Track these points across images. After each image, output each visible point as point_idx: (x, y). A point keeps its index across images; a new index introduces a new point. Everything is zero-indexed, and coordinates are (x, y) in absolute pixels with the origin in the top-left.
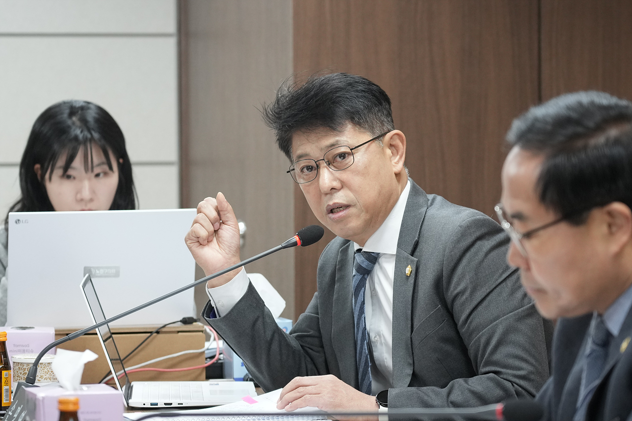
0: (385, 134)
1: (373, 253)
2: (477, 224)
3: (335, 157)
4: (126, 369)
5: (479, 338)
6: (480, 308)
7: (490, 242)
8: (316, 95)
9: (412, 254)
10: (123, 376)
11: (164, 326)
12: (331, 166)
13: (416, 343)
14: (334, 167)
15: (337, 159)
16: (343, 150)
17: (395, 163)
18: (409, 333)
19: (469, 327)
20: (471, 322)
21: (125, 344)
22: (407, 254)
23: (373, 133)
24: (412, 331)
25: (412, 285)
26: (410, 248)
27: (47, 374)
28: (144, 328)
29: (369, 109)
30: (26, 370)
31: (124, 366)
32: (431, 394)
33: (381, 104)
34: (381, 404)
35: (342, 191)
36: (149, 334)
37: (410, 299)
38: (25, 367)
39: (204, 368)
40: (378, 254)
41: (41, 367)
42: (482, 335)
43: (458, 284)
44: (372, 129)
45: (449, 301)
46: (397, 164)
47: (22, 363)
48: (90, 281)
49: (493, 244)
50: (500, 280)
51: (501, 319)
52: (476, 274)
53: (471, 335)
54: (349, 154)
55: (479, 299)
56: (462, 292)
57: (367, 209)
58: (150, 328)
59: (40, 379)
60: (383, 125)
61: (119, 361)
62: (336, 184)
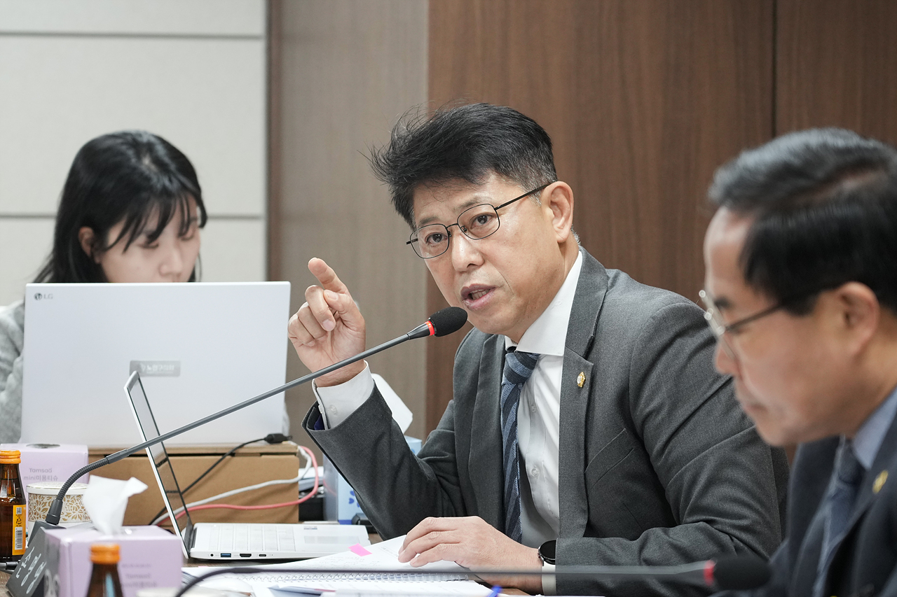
0: (544, 187)
1: (531, 354)
2: (677, 313)
3: (473, 220)
4: (187, 506)
5: (682, 475)
6: (682, 433)
7: (695, 339)
8: (446, 133)
9: (586, 356)
10: (184, 515)
11: (242, 446)
12: (467, 233)
13: (592, 480)
14: (472, 233)
15: (477, 223)
16: (484, 210)
17: (559, 228)
18: (583, 467)
19: (666, 459)
20: (670, 453)
21: (186, 471)
22: (578, 356)
23: (527, 186)
24: (586, 465)
25: (586, 400)
26: (583, 348)
27: (76, 510)
28: (213, 449)
29: (520, 152)
30: (47, 504)
31: (185, 501)
32: (616, 548)
33: (537, 146)
34: (545, 560)
35: (483, 267)
36: (220, 457)
37: (583, 420)
38: (45, 500)
39: (296, 505)
40: (538, 355)
41: (68, 501)
42: (685, 470)
43: (651, 399)
44: (524, 180)
45: (638, 422)
46: (563, 228)
47: (41, 495)
48: (138, 381)
49: (699, 341)
50: (709, 394)
51: (712, 448)
52: (676, 385)
53: (669, 470)
54: (492, 216)
55: (681, 420)
56: (657, 410)
57: (519, 291)
58: (222, 448)
59: (66, 518)
60: (541, 175)
61: (178, 494)
62: (475, 258)
